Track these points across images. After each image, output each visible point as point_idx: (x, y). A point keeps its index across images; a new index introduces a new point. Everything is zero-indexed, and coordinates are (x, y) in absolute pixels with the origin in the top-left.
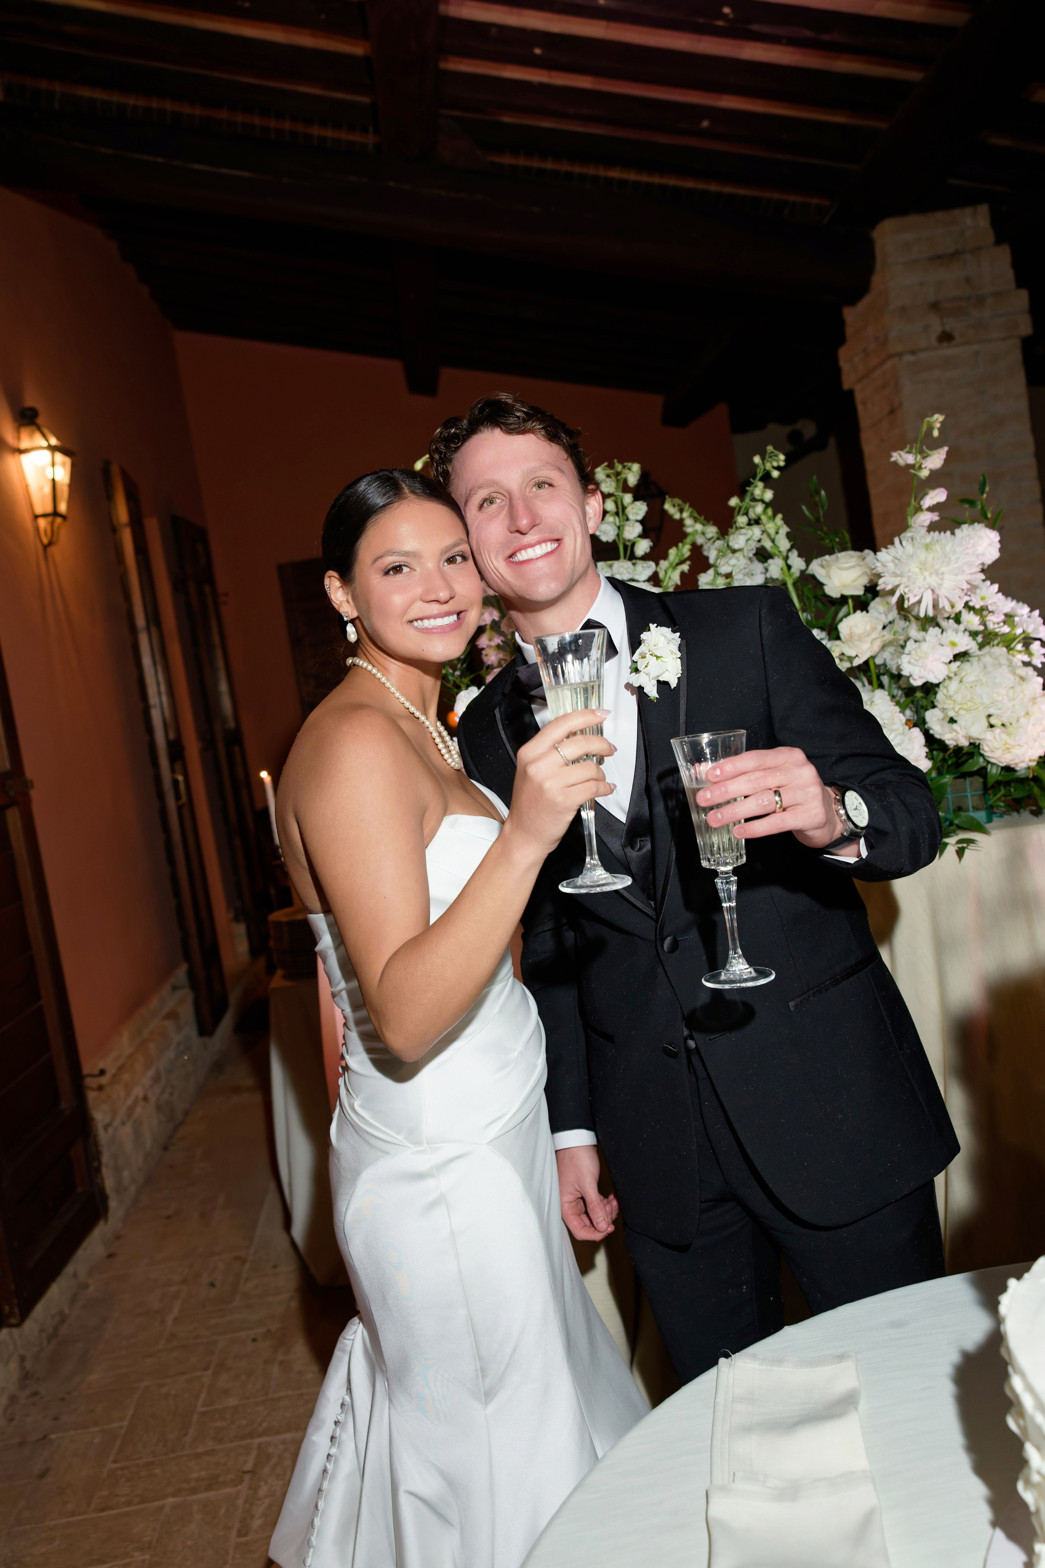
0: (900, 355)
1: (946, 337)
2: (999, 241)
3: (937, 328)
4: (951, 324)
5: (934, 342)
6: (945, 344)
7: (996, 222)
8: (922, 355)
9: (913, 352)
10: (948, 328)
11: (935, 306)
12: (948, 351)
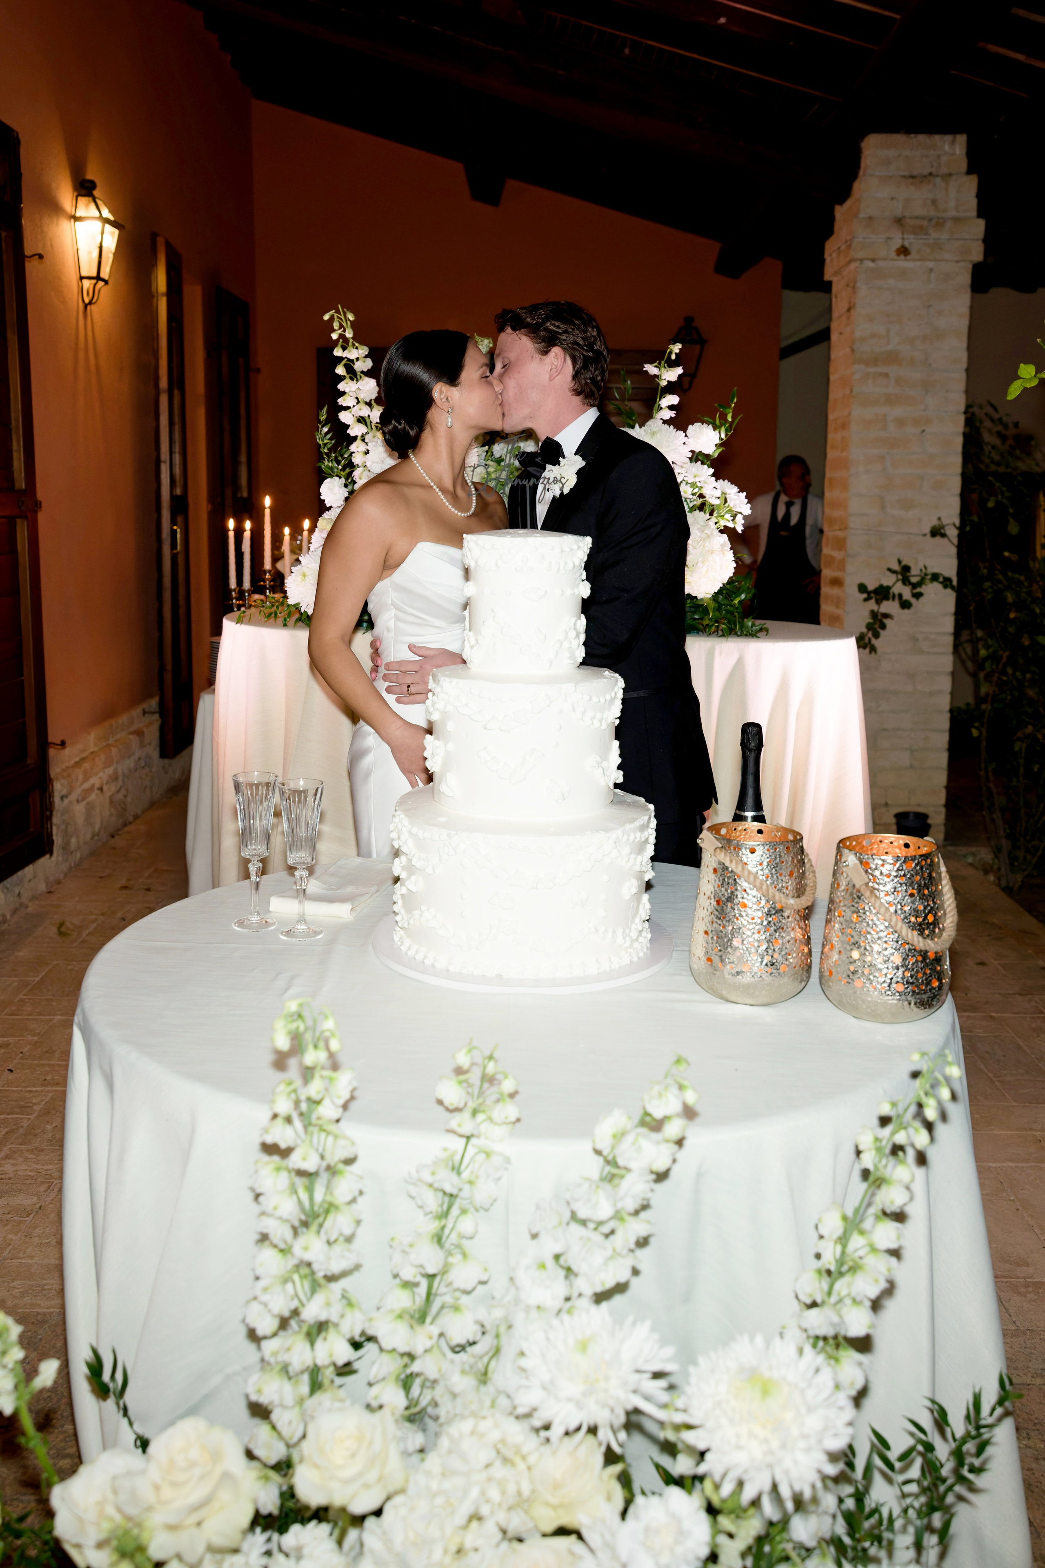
0: (861, 260)
1: (904, 251)
2: (969, 172)
3: (897, 243)
4: (910, 240)
5: (893, 254)
6: (902, 257)
7: (971, 153)
8: (881, 264)
9: (873, 260)
10: (906, 244)
11: (899, 221)
12: (903, 263)
